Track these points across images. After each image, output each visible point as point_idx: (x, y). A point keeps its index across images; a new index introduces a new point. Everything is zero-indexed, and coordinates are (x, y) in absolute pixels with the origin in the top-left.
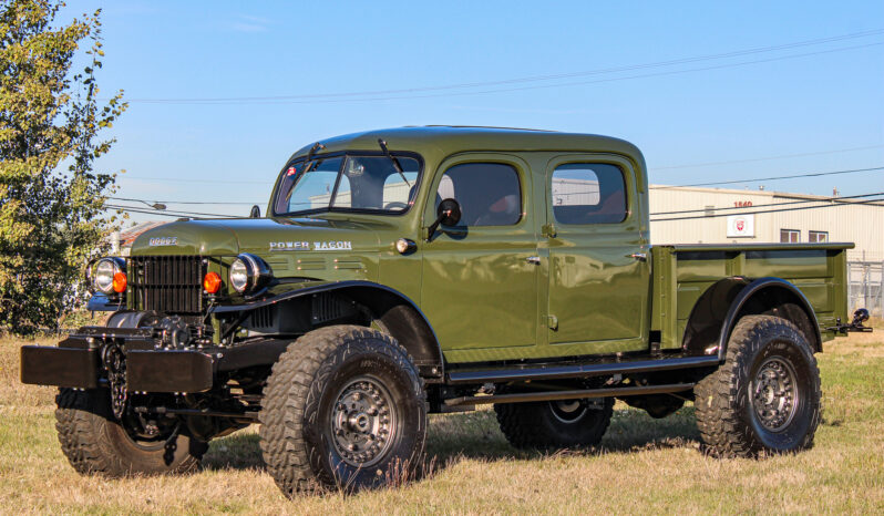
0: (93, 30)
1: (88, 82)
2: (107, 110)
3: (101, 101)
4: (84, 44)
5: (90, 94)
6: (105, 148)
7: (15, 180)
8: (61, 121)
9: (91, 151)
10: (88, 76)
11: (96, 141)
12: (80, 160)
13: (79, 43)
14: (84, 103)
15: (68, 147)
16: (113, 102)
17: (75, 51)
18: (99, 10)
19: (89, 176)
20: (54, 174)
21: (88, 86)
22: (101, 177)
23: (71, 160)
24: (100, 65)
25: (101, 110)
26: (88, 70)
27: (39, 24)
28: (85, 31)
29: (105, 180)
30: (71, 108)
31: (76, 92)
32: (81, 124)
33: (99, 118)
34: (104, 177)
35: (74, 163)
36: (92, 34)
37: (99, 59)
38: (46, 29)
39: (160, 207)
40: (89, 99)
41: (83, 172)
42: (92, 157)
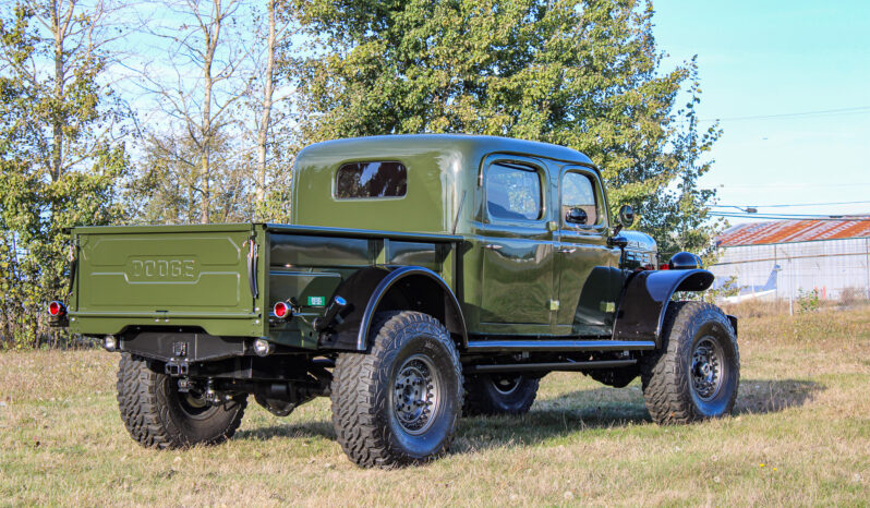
0: (692, 72)
1: (689, 115)
2: (706, 137)
3: (701, 130)
4: (685, 84)
5: (692, 125)
6: (706, 168)
7: (636, 199)
8: (668, 149)
9: (695, 171)
10: (690, 110)
11: (698, 163)
12: (686, 180)
13: (681, 84)
14: (687, 132)
15: (676, 169)
16: (710, 131)
17: (679, 92)
18: (696, 56)
19: (695, 192)
20: (666, 191)
21: (689, 118)
22: (703, 192)
23: (680, 180)
24: (698, 100)
25: (701, 137)
26: (689, 106)
27: (647, 70)
28: (685, 74)
29: (707, 194)
30: (676, 137)
31: (680, 125)
32: (685, 150)
33: (700, 143)
34: (706, 191)
35: (681, 181)
36: (691, 76)
37: (697, 95)
38: (653, 74)
39: (751, 211)
40: (691, 129)
41: (689, 189)
42: (695, 177)
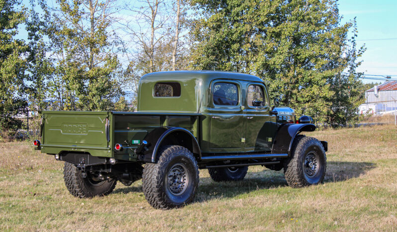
0: (354, 24)
1: (353, 42)
2: (360, 51)
3: (358, 48)
4: (351, 30)
5: (354, 46)
6: (360, 63)
7: (329, 77)
8: (344, 56)
9: (355, 65)
10: (353, 40)
11: (356, 62)
12: (351, 68)
13: (349, 29)
14: (352, 49)
15: (347, 64)
16: (362, 48)
17: (348, 32)
18: (355, 17)
19: (355, 73)
20: (343, 73)
21: (353, 43)
22: (358, 74)
24: (356, 36)
25: (358, 51)
26: (353, 38)
27: (336, 23)
28: (351, 25)
29: (360, 74)
30: (347, 51)
31: (349, 46)
32: (351, 56)
33: (357, 54)
34: (360, 73)
35: (349, 69)
36: (353, 25)
37: (356, 33)
38: (338, 25)
40: (353, 48)
41: (352, 72)
42: (355, 67)
